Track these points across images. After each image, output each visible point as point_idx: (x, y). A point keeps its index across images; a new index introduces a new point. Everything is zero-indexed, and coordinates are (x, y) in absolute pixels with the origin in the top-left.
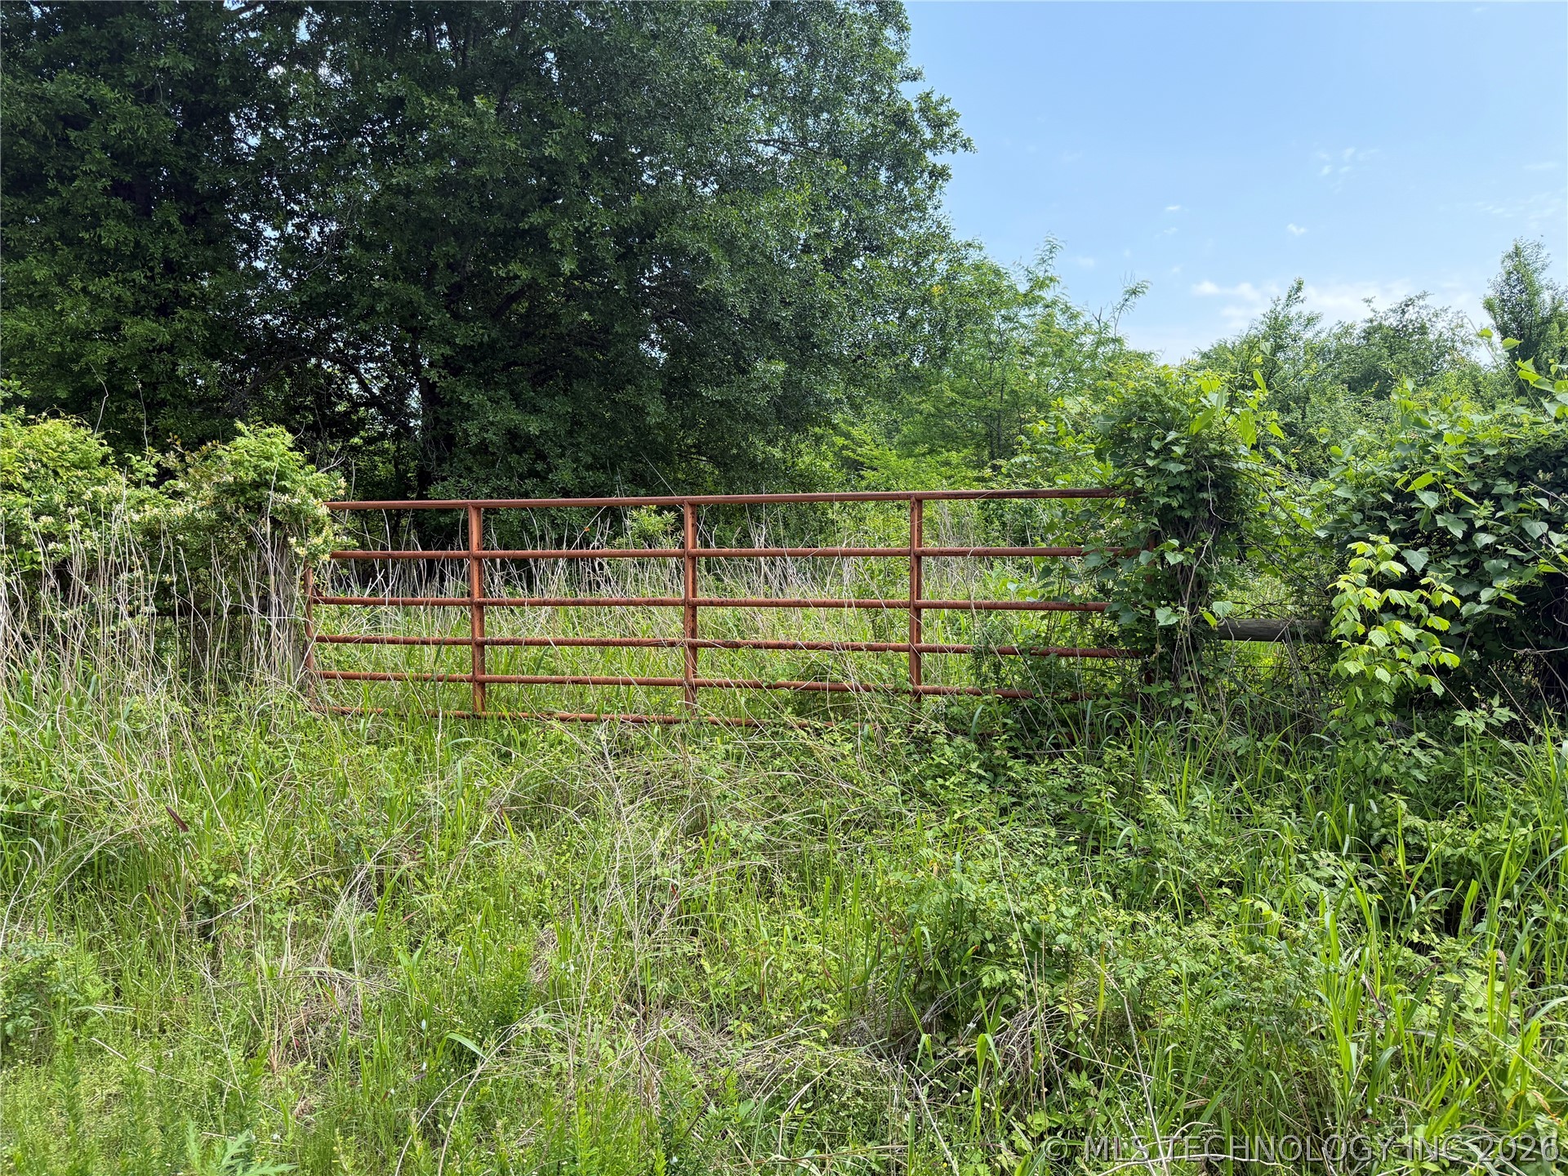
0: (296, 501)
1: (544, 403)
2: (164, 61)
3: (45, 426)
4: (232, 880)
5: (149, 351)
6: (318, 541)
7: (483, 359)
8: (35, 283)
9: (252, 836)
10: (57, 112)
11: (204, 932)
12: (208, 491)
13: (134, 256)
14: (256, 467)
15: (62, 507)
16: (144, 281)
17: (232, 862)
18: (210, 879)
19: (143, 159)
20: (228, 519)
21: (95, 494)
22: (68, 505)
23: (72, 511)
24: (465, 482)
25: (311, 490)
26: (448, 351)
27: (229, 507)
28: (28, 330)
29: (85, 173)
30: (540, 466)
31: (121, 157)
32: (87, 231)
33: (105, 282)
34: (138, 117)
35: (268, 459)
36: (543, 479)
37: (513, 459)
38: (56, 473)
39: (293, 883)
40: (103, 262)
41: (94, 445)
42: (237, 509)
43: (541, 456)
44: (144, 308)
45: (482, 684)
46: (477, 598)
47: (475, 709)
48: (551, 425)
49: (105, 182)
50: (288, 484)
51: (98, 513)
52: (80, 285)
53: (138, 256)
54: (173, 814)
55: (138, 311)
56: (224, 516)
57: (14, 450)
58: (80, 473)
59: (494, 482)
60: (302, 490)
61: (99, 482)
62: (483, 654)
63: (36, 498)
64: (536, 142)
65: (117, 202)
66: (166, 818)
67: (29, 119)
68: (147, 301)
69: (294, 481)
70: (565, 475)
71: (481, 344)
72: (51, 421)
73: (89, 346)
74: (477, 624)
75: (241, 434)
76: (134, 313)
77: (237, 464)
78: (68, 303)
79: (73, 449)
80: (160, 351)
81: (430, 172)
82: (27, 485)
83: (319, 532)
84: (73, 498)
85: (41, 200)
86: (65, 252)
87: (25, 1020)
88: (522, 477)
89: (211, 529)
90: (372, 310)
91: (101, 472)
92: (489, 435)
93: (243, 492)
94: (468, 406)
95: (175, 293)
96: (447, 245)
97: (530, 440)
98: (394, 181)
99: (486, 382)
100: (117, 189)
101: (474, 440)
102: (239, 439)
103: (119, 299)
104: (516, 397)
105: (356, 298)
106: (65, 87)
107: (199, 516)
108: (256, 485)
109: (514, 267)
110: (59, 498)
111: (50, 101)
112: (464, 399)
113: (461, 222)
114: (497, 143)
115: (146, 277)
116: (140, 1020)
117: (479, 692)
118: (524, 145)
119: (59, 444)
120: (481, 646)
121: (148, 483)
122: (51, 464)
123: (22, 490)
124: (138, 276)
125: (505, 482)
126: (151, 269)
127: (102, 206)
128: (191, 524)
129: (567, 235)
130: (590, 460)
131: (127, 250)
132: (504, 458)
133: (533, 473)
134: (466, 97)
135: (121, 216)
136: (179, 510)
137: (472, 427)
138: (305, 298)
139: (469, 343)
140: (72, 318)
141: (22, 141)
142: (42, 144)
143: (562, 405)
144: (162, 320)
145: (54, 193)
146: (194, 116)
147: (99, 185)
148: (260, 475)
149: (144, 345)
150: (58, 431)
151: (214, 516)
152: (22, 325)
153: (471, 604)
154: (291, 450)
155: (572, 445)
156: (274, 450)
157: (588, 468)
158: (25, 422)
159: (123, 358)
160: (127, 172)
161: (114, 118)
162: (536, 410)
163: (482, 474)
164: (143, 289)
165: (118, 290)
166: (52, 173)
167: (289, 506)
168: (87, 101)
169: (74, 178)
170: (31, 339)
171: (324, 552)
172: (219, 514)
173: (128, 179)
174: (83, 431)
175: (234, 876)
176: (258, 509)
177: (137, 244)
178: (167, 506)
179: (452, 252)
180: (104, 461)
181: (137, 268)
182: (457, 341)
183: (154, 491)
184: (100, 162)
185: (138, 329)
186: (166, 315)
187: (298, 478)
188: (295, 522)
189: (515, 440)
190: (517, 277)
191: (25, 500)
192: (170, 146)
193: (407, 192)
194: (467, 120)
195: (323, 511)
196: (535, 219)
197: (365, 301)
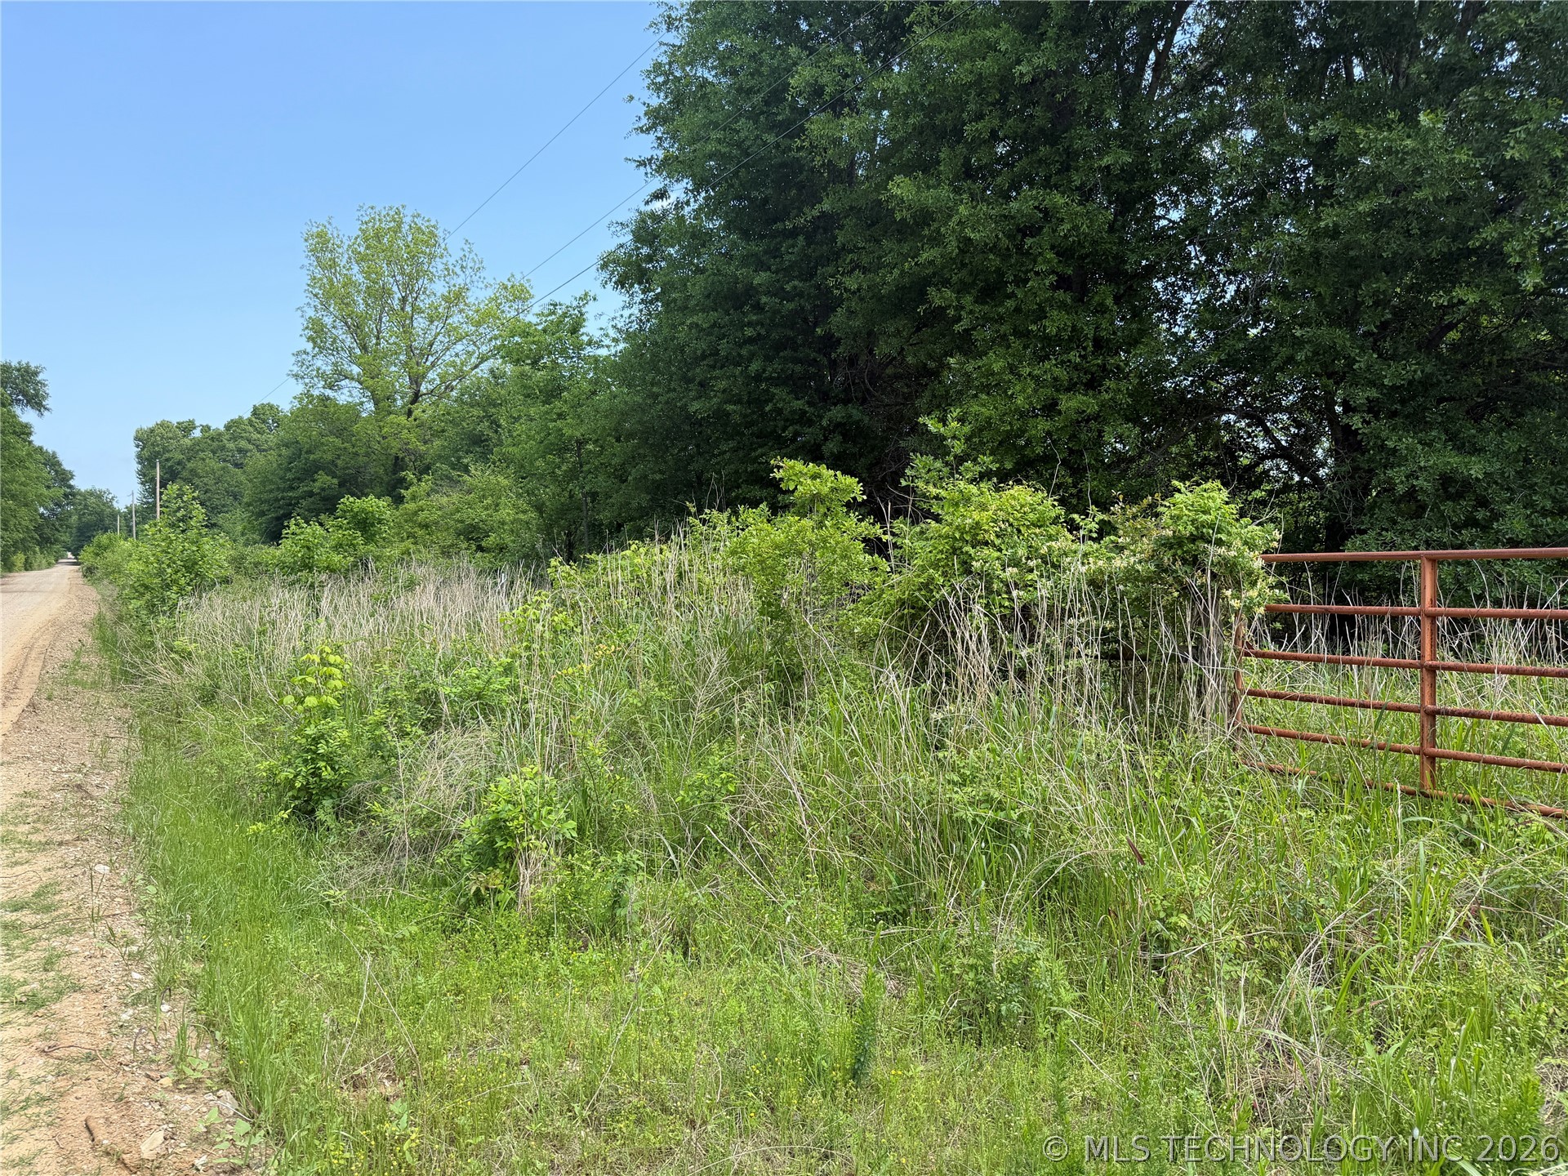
0: (1233, 553)
1: (1490, 440)
2: (1107, 160)
3: (1012, 492)
4: (1183, 921)
5: (1078, 422)
6: (1254, 593)
7: (1413, 398)
8: (993, 374)
9: (1198, 880)
10: (1019, 225)
11: (1157, 964)
12: (1146, 545)
13: (1071, 339)
14: (1193, 522)
15: (1024, 561)
16: (1078, 360)
17: (1184, 903)
18: (1162, 915)
19: (1083, 251)
20: (1166, 571)
21: (1049, 548)
22: (1028, 558)
23: (1031, 564)
24: (1389, 535)
25: (1246, 543)
26: (1373, 393)
27: (1167, 559)
28: (987, 413)
29: (1037, 274)
30: (1481, 514)
31: (1064, 253)
32: (1035, 323)
33: (1047, 365)
34: (1082, 215)
35: (1204, 512)
36: (1485, 527)
37: (1447, 507)
38: (1019, 531)
39: (1239, 937)
40: (1047, 347)
41: (1050, 506)
42: (1175, 560)
43: (1483, 503)
44: (1076, 383)
45: (1432, 758)
46: (1428, 661)
47: (1422, 786)
48: (1498, 466)
49: (1053, 278)
50: (1223, 537)
51: (1051, 565)
52: (1028, 370)
53: (1075, 338)
54: (1131, 845)
55: (1071, 388)
56: (1162, 569)
57: (991, 512)
58: (1037, 531)
59: (1424, 534)
60: (1238, 543)
61: (1050, 538)
62: (1433, 725)
63: (1004, 552)
64: (1493, 146)
65: (1060, 295)
66: (1125, 849)
67: (997, 236)
68: (1079, 377)
69: (1229, 534)
70: (1516, 523)
71: (1410, 383)
72: (1016, 488)
73: (1031, 422)
74: (1427, 690)
75: (1179, 491)
76: (1068, 390)
77: (1176, 519)
78: (1018, 388)
79: (1033, 510)
80: (1088, 421)
81: (1363, 207)
82: (998, 542)
83: (1253, 584)
84: (1032, 552)
85: (1001, 304)
86: (1016, 344)
87: (1016, 1007)
88: (1456, 527)
89: (1149, 580)
90: (1290, 359)
91: (1052, 530)
92: (1420, 483)
93: (1180, 544)
94: (1395, 451)
95: (1103, 368)
96: (1377, 280)
97: (1467, 485)
98: (1322, 224)
99: (1416, 422)
100: (1063, 283)
101: (1401, 489)
102: (1177, 495)
103: (1055, 379)
104: (1452, 437)
105: (1275, 350)
106: (1023, 203)
107: (1139, 567)
108: (1193, 539)
109: (1459, 293)
110: (1022, 552)
111: (1013, 218)
112: (1390, 444)
113: (1395, 254)
114: (1443, 159)
115: (1080, 356)
116: (1105, 1035)
117: (1427, 765)
118: (1479, 154)
119: (1022, 506)
120: (1432, 715)
121: (1091, 538)
122: (1015, 523)
123: (994, 546)
124: (1074, 356)
125: (1436, 534)
126: (1085, 349)
127: (1047, 300)
128: (1131, 576)
129: (1530, 246)
130: (1548, 504)
131: (1065, 336)
132: (1435, 506)
133: (1471, 522)
134: (1409, 118)
135: (1063, 306)
136: (1119, 563)
137: (1397, 475)
138: (1223, 357)
139: (1399, 382)
140: (1020, 401)
141: (991, 256)
142: (1005, 256)
143: (1513, 442)
144: (1091, 393)
145: (1012, 295)
146: (1125, 204)
147: (1047, 282)
148: (1197, 528)
149: (1075, 416)
150: (1021, 495)
151: (1153, 568)
152: (983, 410)
153: (1421, 667)
154: (1227, 503)
155: (1522, 486)
156: (1212, 505)
157: (1544, 513)
158: (997, 490)
159: (1057, 429)
160: (1069, 266)
161: (1062, 220)
162: (1476, 450)
163: (1409, 525)
164: (1076, 367)
165: (1057, 372)
166: (1011, 278)
167: (1224, 559)
168: (1040, 211)
169: (1027, 281)
170: (989, 420)
171: (1259, 605)
172: (1157, 566)
173: (1070, 272)
174: (1040, 495)
175: (1184, 917)
176: (1195, 562)
177: (1074, 327)
178: (1109, 559)
179: (1383, 287)
180: (1055, 521)
181: (1072, 349)
182: (1386, 381)
183: (1096, 546)
184: (1049, 262)
185: (1070, 403)
186: (1094, 389)
187: (1234, 530)
188: (1232, 575)
189: (1451, 486)
190: (1461, 302)
191: (996, 554)
192: (1105, 235)
193: (1334, 233)
194: (1408, 142)
195: (1258, 563)
196: (1489, 233)
197: (1285, 351)
